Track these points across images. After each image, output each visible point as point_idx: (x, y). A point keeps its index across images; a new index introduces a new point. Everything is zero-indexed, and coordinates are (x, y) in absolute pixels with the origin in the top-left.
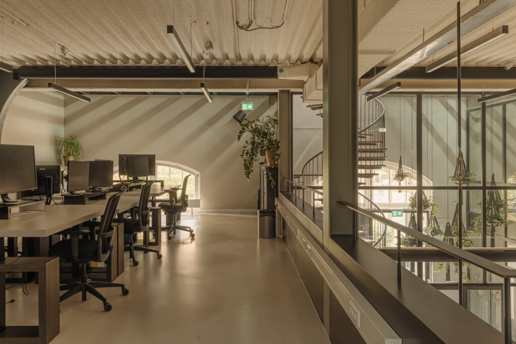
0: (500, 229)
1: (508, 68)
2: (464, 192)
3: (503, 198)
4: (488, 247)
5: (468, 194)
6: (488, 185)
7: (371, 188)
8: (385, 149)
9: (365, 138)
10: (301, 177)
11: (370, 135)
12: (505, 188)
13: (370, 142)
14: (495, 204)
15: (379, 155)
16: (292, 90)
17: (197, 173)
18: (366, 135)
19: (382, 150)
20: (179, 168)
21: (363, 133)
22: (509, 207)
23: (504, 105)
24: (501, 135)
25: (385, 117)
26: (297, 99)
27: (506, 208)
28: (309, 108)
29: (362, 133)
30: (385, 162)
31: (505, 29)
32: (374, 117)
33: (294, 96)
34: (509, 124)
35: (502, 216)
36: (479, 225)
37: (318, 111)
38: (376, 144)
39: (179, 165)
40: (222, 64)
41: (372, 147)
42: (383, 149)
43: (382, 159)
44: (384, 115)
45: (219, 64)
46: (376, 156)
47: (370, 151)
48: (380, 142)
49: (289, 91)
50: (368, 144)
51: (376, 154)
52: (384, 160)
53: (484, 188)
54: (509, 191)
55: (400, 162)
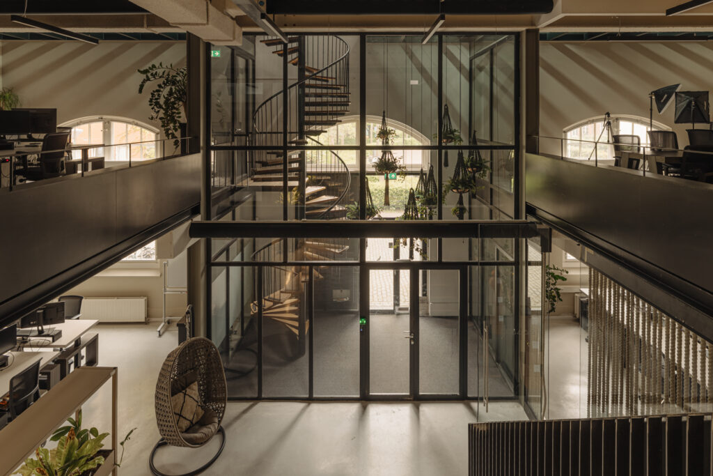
8: (349, 93)
9: (327, 81)
11: (332, 78)
13: (332, 85)
18: (327, 77)
19: (347, 97)
21: (320, 75)
28: (263, 44)
29: (318, 75)
32: (334, 57)
37: (273, 48)
38: (338, 89)
41: (334, 91)
42: (347, 93)
43: (343, 114)
48: (344, 86)
51: (342, 99)
55: (384, 117)
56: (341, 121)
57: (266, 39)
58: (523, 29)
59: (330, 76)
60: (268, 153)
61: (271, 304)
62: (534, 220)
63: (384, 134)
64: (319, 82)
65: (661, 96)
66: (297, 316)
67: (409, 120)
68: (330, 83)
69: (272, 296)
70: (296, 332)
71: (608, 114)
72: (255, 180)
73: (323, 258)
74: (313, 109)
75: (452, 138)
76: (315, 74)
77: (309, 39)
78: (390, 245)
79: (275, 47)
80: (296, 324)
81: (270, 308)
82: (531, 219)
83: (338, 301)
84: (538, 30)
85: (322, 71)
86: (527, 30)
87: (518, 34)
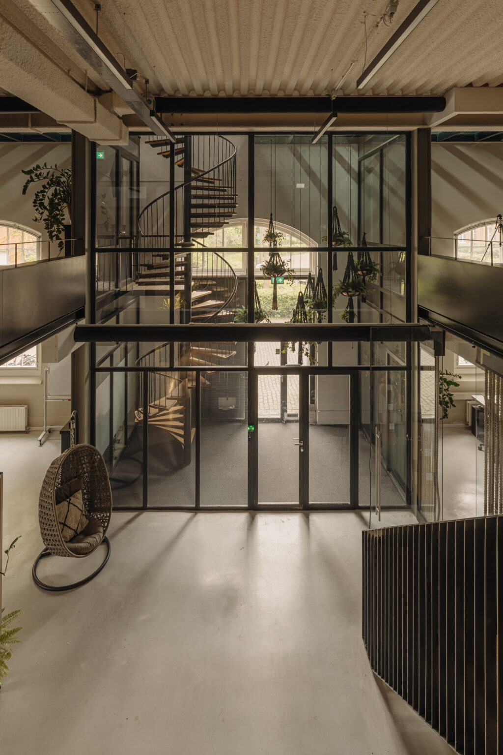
8: (236, 195)
9: (213, 183)
11: (219, 180)
13: (219, 187)
15: (231, 202)
18: (214, 179)
19: (233, 198)
20: (18, 228)
29: (205, 176)
32: (220, 159)
38: (225, 191)
39: (17, 225)
41: (222, 193)
42: (233, 195)
44: (235, 157)
48: (231, 188)
50: (217, 190)
55: (271, 219)
57: (151, 140)
58: (414, 128)
61: (157, 411)
62: (427, 323)
63: (271, 237)
64: (206, 184)
66: (182, 424)
67: (297, 223)
68: (217, 185)
69: (157, 402)
70: (182, 440)
71: (500, 217)
73: (210, 363)
74: (199, 211)
75: (341, 241)
76: (202, 176)
77: (195, 138)
79: (160, 148)
80: (182, 432)
81: (155, 416)
82: (423, 322)
83: (224, 409)
84: (430, 129)
85: (208, 172)
86: (419, 130)
87: (409, 134)
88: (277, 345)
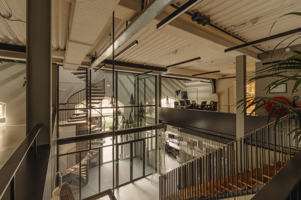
0: (143, 120)
1: (145, 65)
2: (133, 108)
3: (144, 109)
4: (140, 127)
5: (135, 108)
6: (139, 105)
7: (101, 108)
10: (67, 104)
12: (145, 106)
14: (142, 112)
15: (103, 95)
16: (58, 63)
17: (4, 104)
19: (104, 93)
21: (95, 85)
22: (146, 112)
23: (145, 78)
24: (144, 88)
25: (105, 80)
26: (61, 68)
27: (145, 112)
28: (73, 74)
30: (104, 98)
31: (137, 42)
32: (100, 79)
33: (59, 66)
34: (147, 85)
35: (144, 115)
36: (137, 119)
37: (77, 76)
40: (7, 43)
43: (104, 96)
44: (104, 79)
45: (5, 42)
46: (102, 95)
47: (100, 93)
48: (103, 90)
49: (56, 64)
50: (99, 90)
51: (102, 94)
52: (104, 97)
53: (138, 106)
54: (146, 107)
55: (112, 97)
56: (104, 99)
57: (74, 72)
58: (158, 75)
59: (99, 86)
60: (80, 111)
61: (74, 170)
62: (162, 124)
63: (112, 103)
64: (95, 88)
65: (178, 92)
66: (85, 170)
68: (99, 89)
69: (74, 167)
70: (85, 178)
71: (167, 96)
72: (69, 122)
73: (96, 146)
75: (134, 104)
76: (94, 85)
78: (111, 139)
79: (78, 75)
80: (85, 175)
81: (74, 171)
82: (160, 124)
83: (93, 162)
84: (161, 75)
85: (96, 84)
86: (159, 75)
87: (156, 76)
88: (111, 137)
